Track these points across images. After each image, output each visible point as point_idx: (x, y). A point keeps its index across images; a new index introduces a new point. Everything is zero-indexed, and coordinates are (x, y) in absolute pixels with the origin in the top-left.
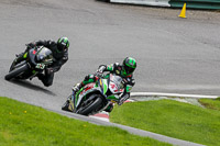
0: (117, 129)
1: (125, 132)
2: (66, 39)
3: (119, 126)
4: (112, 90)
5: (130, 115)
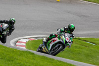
0: (29, 52)
1: (33, 54)
2: (14, 19)
3: (30, 51)
4: (67, 41)
5: (35, 46)
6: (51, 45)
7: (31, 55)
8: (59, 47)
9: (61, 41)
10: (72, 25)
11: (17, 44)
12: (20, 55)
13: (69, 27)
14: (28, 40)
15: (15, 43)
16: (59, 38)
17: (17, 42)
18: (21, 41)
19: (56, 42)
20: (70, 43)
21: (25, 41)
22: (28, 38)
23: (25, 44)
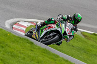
6: (44, 32)
7: (28, 45)
8: (54, 36)
9: (59, 30)
10: (79, 15)
11: (14, 26)
12: (13, 42)
13: (74, 16)
14: (29, 24)
15: (12, 25)
16: (58, 26)
17: (15, 23)
18: (20, 23)
19: (53, 29)
20: (70, 36)
21: (26, 24)
22: (31, 22)
23: (24, 29)
